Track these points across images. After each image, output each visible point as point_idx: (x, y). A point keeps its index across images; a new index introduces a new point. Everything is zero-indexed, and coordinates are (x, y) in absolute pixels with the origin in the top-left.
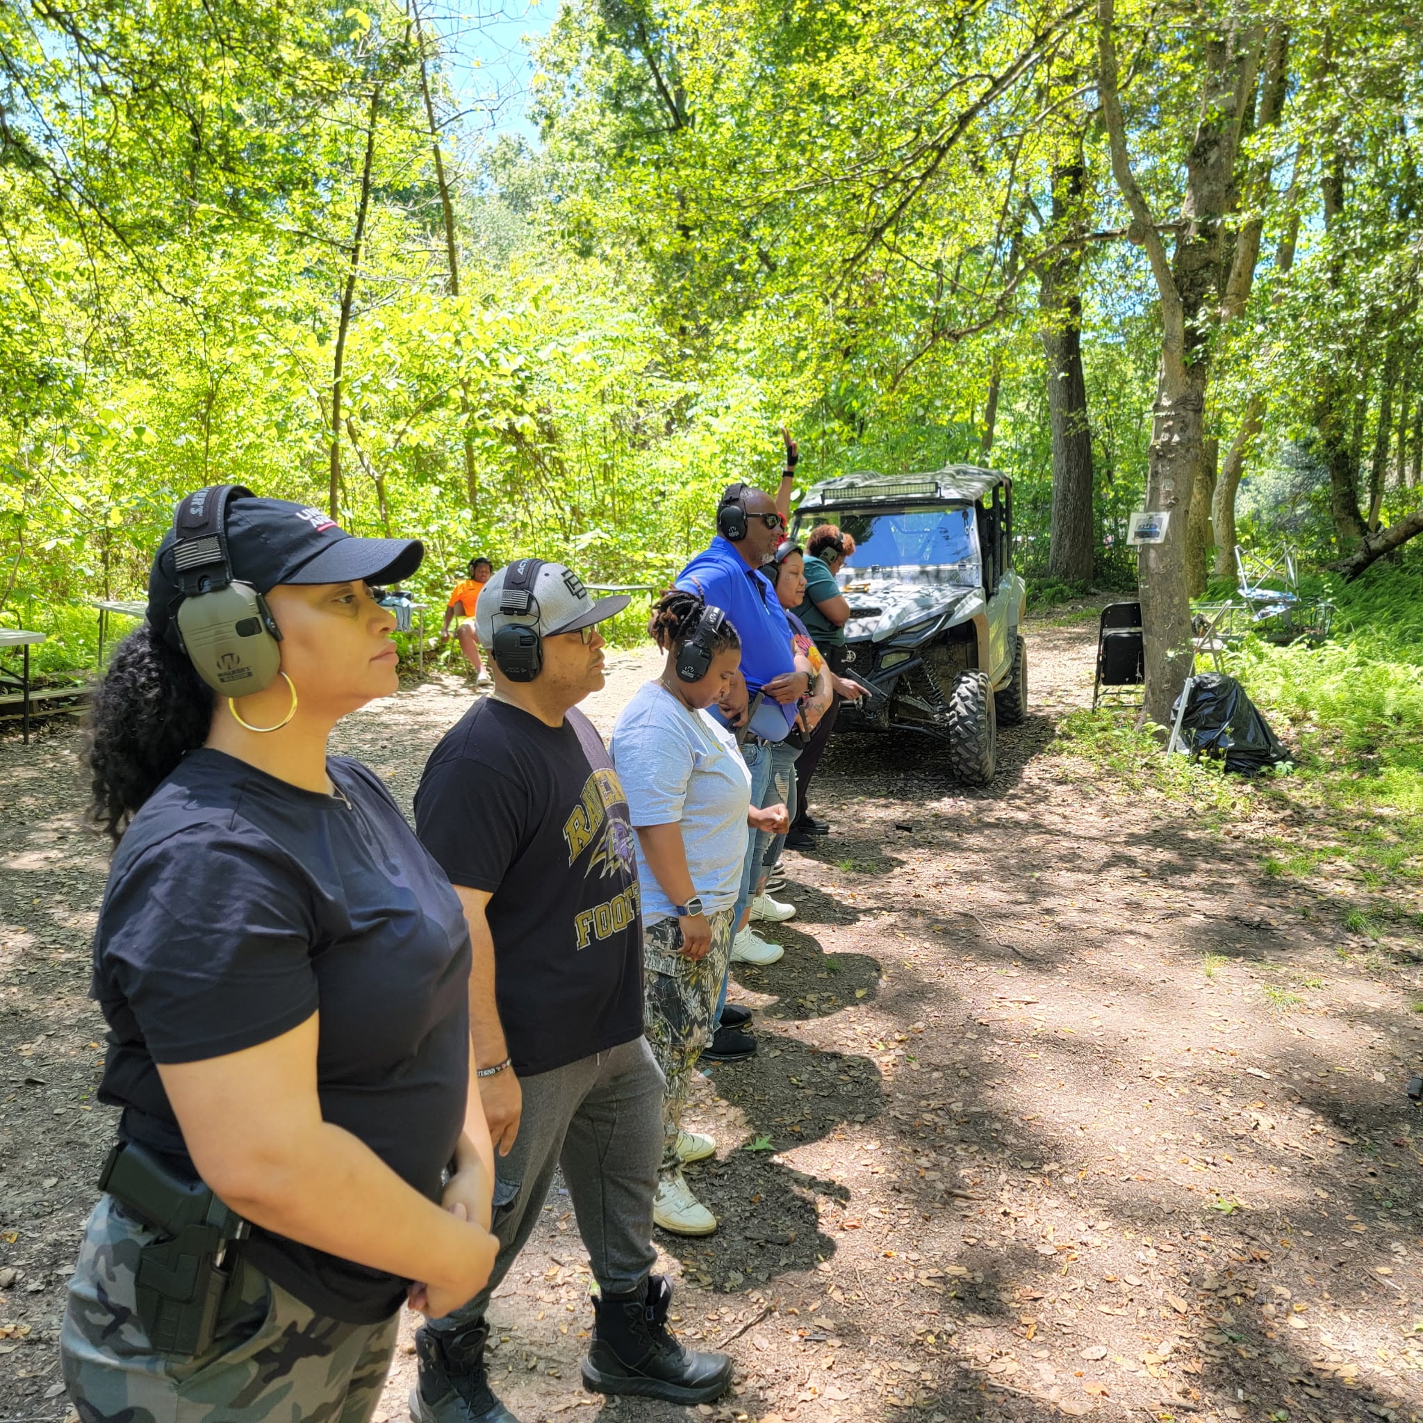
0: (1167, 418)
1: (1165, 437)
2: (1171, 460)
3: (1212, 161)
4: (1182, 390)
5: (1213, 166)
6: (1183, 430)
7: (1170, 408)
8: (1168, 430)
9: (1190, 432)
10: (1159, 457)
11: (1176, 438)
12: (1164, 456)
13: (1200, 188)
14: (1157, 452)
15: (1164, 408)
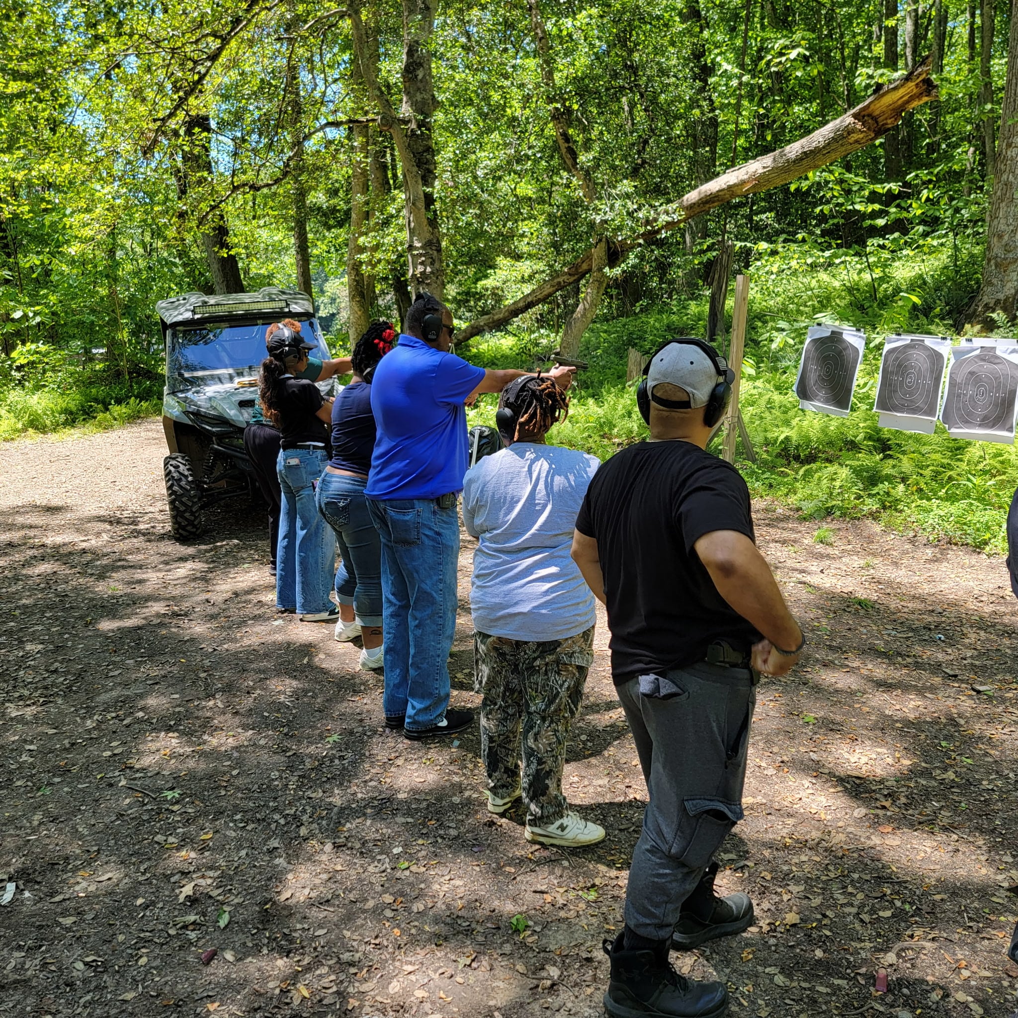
0: (421, 255)
1: (420, 269)
2: (428, 284)
3: (420, 77)
4: (428, 236)
5: (421, 81)
6: (432, 264)
7: (422, 248)
8: (422, 263)
9: (437, 265)
10: (419, 283)
11: (429, 269)
12: (423, 282)
13: (415, 95)
14: (418, 279)
15: (416, 248)
